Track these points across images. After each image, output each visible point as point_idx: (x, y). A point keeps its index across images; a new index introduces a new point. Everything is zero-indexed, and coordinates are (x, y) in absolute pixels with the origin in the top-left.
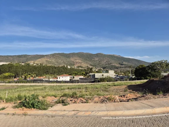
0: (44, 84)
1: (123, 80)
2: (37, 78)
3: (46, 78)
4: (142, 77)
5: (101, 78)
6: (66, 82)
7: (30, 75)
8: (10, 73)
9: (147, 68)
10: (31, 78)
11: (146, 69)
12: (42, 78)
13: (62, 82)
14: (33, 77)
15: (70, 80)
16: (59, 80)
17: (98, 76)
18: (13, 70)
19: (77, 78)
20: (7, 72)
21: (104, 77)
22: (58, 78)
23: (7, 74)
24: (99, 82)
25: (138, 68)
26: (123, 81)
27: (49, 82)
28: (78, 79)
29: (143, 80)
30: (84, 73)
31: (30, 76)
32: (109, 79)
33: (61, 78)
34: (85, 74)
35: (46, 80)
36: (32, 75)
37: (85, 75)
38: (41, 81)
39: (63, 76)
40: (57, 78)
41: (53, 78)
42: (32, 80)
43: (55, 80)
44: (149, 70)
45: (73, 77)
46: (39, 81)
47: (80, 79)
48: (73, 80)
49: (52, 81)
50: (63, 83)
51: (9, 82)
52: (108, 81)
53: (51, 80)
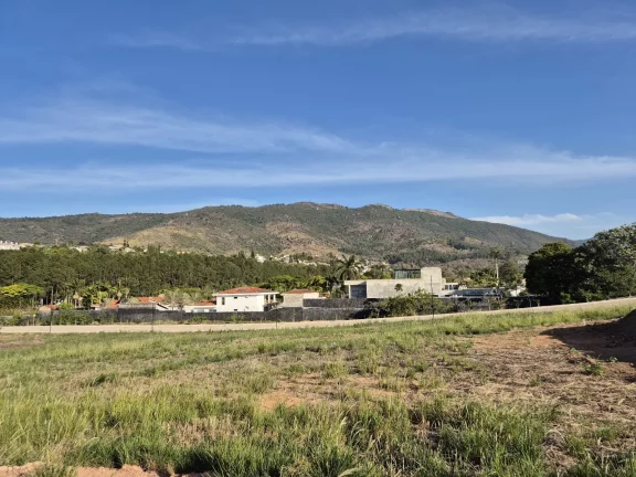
0: (158, 328)
1: (480, 304)
2: (134, 302)
3: (168, 300)
4: (562, 294)
5: (390, 299)
6: (249, 317)
7: (104, 289)
8: (26, 286)
9: (580, 256)
10: (111, 304)
11: (576, 260)
12: (151, 302)
13: (233, 317)
14: (116, 298)
15: (266, 308)
16: (219, 308)
17: (378, 289)
18: (38, 271)
19: (293, 300)
20: (16, 281)
21: (404, 294)
22: (219, 300)
23: (14, 289)
24: (383, 314)
25: (540, 255)
26: (485, 308)
27: (181, 317)
28: (299, 304)
29: (568, 303)
30: (322, 282)
31: (105, 293)
32: (425, 304)
33: (229, 303)
34: (324, 285)
35: (170, 312)
36: (115, 290)
37: (325, 290)
38: (149, 314)
39: (238, 291)
40: (215, 303)
41: (199, 301)
42: (113, 311)
43: (207, 309)
44: (586, 262)
45: (280, 297)
46: (139, 317)
47: (307, 302)
48: (279, 307)
49: (191, 314)
50: (238, 320)
51: (20, 322)
52: (420, 312)
53: (187, 309)
